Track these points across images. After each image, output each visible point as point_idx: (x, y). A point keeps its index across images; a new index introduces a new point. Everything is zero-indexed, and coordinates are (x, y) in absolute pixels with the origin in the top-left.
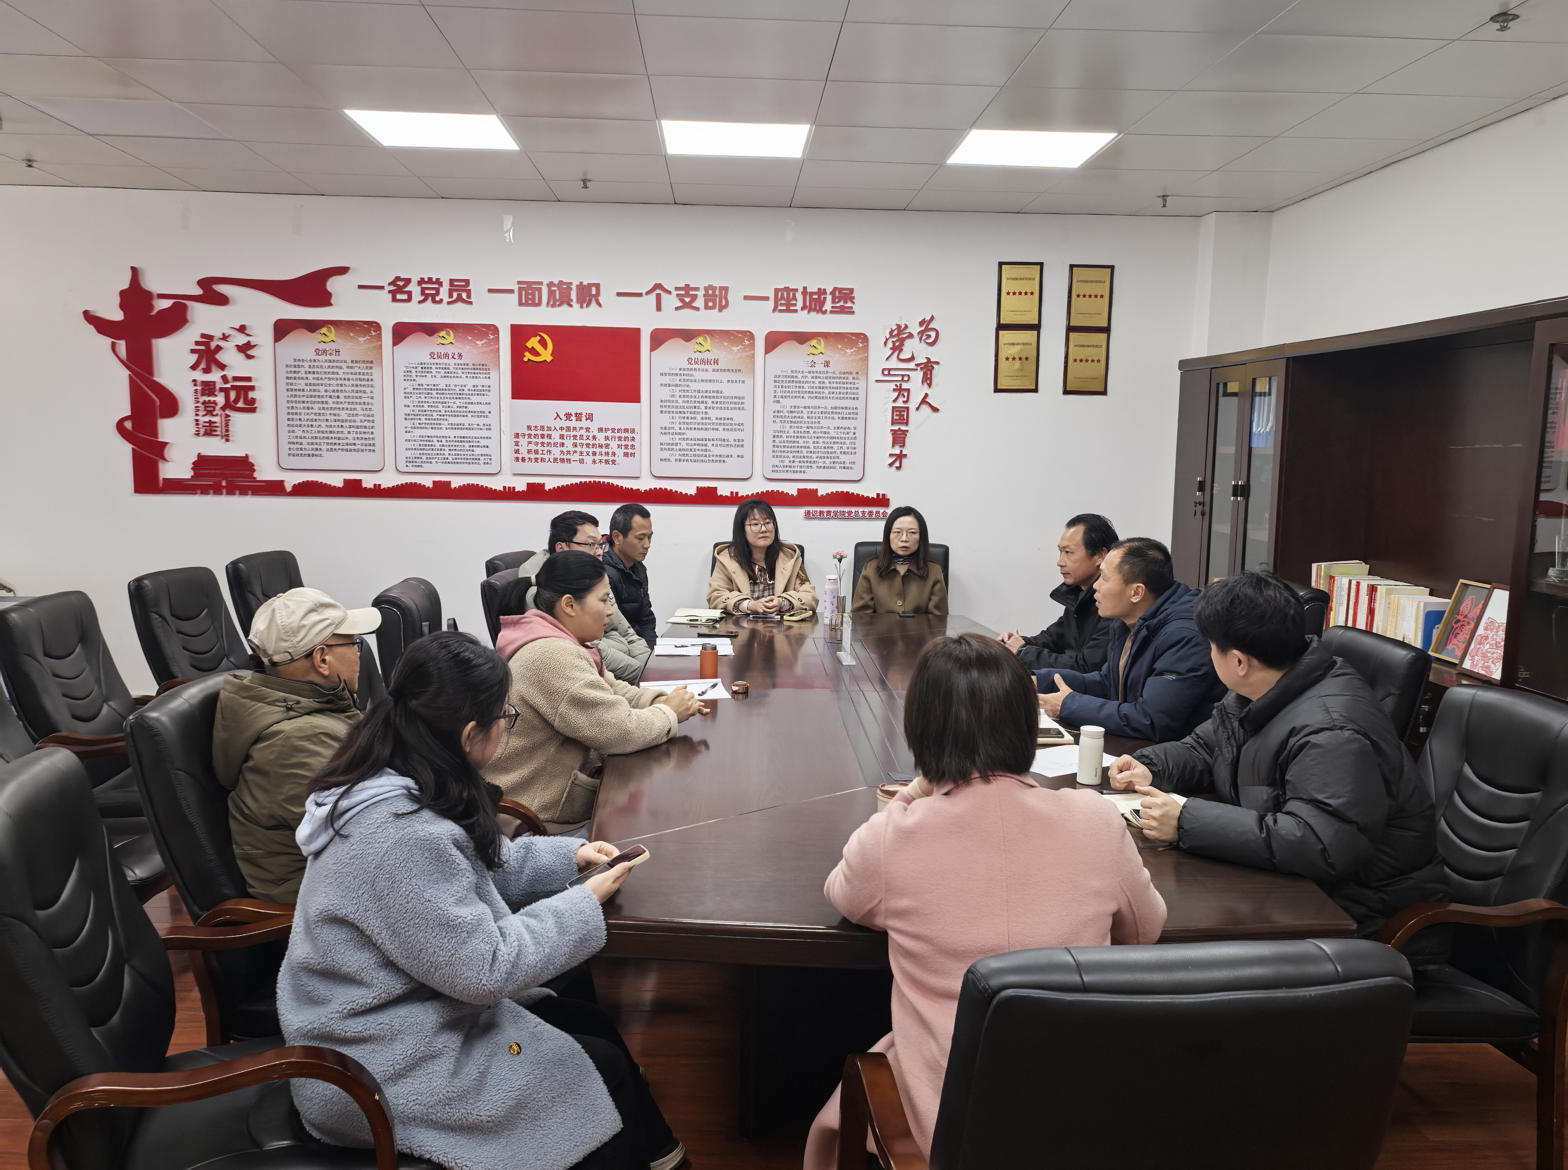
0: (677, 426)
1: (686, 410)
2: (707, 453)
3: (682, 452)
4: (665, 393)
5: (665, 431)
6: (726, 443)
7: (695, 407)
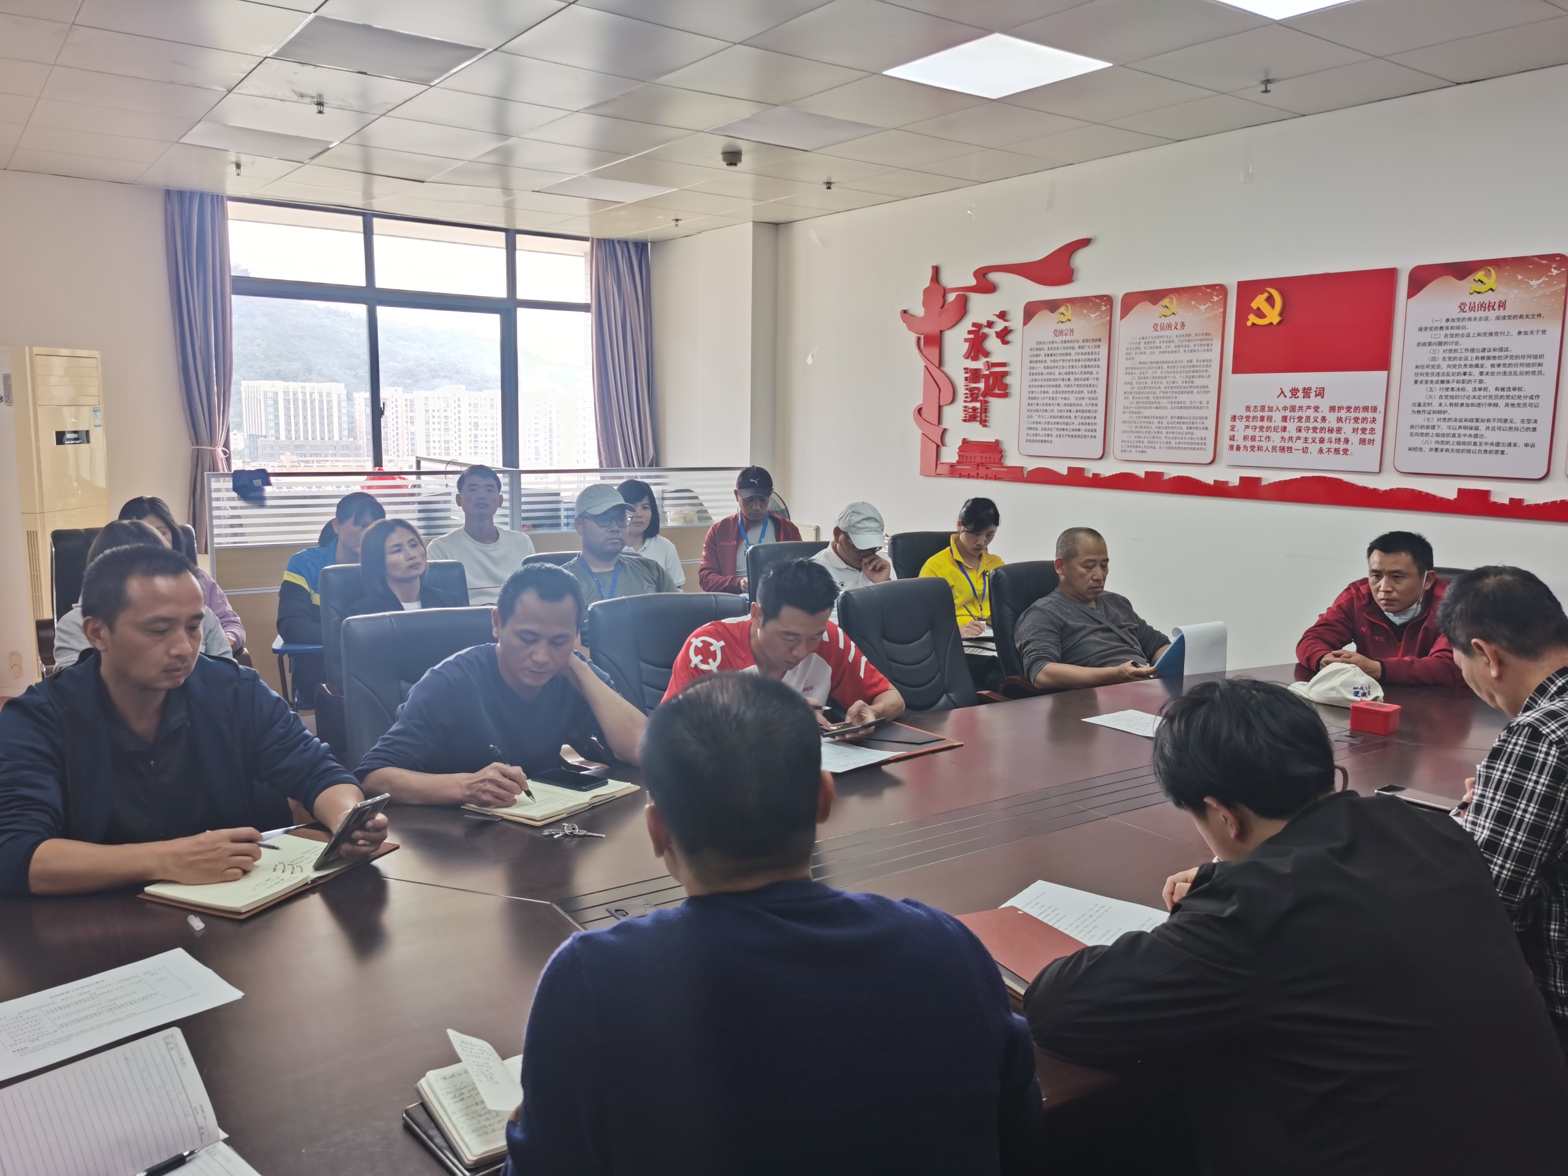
0: (1436, 402)
1: (1450, 378)
2: (1478, 440)
3: (1440, 439)
4: (1424, 356)
5: (1419, 408)
6: (1508, 425)
7: (1465, 374)
